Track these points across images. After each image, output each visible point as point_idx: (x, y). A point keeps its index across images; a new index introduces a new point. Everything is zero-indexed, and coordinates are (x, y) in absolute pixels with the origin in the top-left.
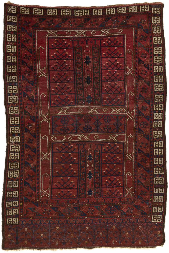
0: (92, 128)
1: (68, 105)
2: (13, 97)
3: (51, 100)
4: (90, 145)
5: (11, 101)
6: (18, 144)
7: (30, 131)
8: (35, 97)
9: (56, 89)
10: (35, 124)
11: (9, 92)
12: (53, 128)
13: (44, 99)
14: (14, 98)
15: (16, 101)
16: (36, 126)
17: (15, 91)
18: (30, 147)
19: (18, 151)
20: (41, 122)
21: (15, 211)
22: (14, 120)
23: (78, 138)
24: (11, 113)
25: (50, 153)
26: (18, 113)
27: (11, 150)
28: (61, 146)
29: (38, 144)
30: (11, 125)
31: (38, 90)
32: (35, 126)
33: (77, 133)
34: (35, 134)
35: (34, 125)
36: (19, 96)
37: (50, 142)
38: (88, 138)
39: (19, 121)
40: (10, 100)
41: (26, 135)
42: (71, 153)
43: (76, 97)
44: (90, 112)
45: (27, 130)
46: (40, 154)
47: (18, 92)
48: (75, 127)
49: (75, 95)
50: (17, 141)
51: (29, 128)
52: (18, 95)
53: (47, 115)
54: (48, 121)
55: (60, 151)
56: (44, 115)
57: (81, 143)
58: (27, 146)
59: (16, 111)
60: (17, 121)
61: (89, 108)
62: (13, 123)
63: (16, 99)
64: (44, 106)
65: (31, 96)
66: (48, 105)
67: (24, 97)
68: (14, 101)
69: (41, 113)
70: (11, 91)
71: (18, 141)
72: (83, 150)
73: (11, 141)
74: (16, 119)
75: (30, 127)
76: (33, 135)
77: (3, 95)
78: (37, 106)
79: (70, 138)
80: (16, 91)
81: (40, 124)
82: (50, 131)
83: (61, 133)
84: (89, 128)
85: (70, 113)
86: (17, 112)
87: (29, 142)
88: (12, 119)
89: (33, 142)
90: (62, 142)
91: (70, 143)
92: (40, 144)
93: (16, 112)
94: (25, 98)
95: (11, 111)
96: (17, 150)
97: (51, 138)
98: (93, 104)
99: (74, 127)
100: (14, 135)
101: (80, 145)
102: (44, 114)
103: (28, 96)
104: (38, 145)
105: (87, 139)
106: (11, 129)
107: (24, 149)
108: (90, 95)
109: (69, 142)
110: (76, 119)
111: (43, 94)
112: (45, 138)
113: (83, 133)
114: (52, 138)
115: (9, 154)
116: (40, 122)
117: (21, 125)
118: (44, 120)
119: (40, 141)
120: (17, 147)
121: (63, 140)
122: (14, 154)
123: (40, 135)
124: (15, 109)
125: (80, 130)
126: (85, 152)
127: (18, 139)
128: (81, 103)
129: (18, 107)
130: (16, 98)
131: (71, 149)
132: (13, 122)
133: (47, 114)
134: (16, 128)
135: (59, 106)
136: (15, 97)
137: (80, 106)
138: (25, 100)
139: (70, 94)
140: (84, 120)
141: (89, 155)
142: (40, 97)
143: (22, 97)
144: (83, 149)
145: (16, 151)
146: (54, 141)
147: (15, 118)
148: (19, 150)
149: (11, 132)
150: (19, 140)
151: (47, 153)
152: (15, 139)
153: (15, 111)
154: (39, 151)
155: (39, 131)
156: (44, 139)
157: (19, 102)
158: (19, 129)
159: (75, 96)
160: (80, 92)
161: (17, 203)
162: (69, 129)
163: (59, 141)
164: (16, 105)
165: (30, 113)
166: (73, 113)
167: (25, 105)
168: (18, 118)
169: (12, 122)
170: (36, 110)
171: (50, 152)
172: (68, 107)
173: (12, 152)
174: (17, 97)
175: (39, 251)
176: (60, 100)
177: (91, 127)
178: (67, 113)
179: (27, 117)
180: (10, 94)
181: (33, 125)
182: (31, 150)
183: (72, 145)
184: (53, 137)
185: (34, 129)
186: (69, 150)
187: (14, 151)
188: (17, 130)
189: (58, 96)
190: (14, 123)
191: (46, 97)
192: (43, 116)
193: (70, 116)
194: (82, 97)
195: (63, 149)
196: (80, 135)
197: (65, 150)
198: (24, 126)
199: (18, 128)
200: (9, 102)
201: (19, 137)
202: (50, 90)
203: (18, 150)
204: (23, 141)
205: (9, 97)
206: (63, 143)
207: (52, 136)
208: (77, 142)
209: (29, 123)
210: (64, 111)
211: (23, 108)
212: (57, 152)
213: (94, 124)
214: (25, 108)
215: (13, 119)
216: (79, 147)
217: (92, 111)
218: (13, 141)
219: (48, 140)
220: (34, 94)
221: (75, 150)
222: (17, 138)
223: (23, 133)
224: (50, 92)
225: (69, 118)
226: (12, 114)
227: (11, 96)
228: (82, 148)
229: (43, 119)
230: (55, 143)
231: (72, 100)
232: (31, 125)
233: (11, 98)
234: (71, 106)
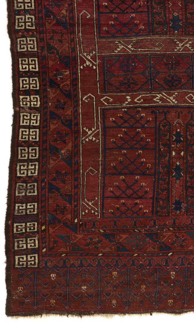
0: (183, 80)
1: (134, 34)
2: (25, 17)
3: (101, 24)
4: (177, 113)
5: (22, 25)
6: (37, 110)
7: (59, 85)
8: (70, 19)
9: (110, 3)
10: (70, 71)
11: (17, 7)
12: (104, 79)
13: (87, 23)
14: (27, 20)
15: (30, 25)
16: (72, 75)
17: (28, 6)
18: (60, 118)
19: (37, 125)
20: (82, 67)
21: (31, 242)
22: (27, 63)
23: (155, 99)
24: (21, 48)
25: (100, 129)
26: (36, 49)
27: (23, 122)
28: (121, 115)
29: (77, 111)
30: (21, 73)
31: (76, 5)
32: (69, 75)
33: (151, 89)
34: (70, 91)
35: (68, 73)
36: (37, 15)
37: (99, 107)
38: (174, 100)
39: (39, 65)
40: (18, 25)
41: (51, 93)
42: (140, 130)
43: (150, 18)
44: (178, 48)
45: (54, 84)
46: (80, 131)
47: (35, 8)
48: (149, 78)
49: (148, 14)
50: (34, 105)
51: (57, 79)
52: (35, 13)
53: (92, 53)
54: (96, 67)
55: (119, 124)
56: (87, 55)
57: (161, 110)
58: (53, 116)
59: (32, 46)
60: (34, 66)
61: (176, 40)
62: (25, 70)
63: (31, 22)
64: (86, 36)
65: (61, 16)
66: (96, 34)
67: (47, 18)
68: (27, 25)
69: (80, 50)
70: (21, 7)
71: (37, 105)
72: (165, 123)
73: (22, 106)
74: (32, 61)
75: (59, 78)
76: (66, 93)
77: (5, 13)
78: (72, 36)
79: (139, 100)
80: (31, 6)
81: (79, 72)
82: (98, 86)
83: (122, 89)
84: (177, 80)
85: (139, 50)
86: (34, 48)
87: (58, 107)
88: (23, 62)
89: (65, 106)
90: (124, 108)
91: (138, 109)
92: (80, 111)
93: (31, 48)
94: (49, 21)
95: (21, 45)
96: (34, 123)
97: (102, 100)
98: (183, 33)
99: (147, 78)
100: (28, 92)
101: (158, 114)
102: (86, 52)
103: (55, 16)
104: (76, 114)
105: (172, 101)
106: (23, 81)
107: (48, 121)
108: (177, 14)
109: (136, 107)
110: (150, 61)
111: (84, 12)
112: (89, 99)
113: (165, 89)
114: (104, 100)
115: (19, 130)
116: (80, 68)
117: (41, 74)
118: (88, 63)
119: (81, 106)
120: (34, 117)
121: (124, 104)
122: (27, 130)
123: (80, 94)
124: (29, 42)
125: (159, 84)
126: (168, 128)
127: (37, 101)
128: (160, 31)
129: (35, 39)
130: (30, 20)
131: (140, 122)
132: (26, 68)
133: (94, 53)
134: (31, 79)
135: (117, 37)
136: (28, 18)
137: (157, 37)
138: (50, 23)
139: (138, 12)
140: (166, 64)
141: (177, 132)
142: (78, 19)
143: (44, 17)
144: (165, 121)
145: (31, 124)
146: (107, 106)
147: (30, 59)
148: (38, 122)
149: (21, 86)
150: (39, 103)
151: (93, 129)
152: (31, 101)
153: (29, 46)
154: (77, 124)
155: (77, 85)
156: (87, 101)
157: (38, 28)
158: (38, 82)
159: (148, 17)
160: (157, 9)
161: (36, 226)
162: (137, 82)
163: (118, 105)
164: (31, 33)
165: (60, 51)
166: (145, 51)
167: (49, 33)
168: (36, 59)
169: (24, 67)
170: (71, 45)
171: (100, 127)
172: (134, 39)
173: (24, 127)
174: (33, 17)
175: (80, 317)
176: (118, 25)
177: (179, 78)
178: (132, 51)
179: (54, 58)
180: (19, 12)
181: (65, 74)
182: (61, 123)
183: (143, 113)
184: (104, 98)
185: (68, 83)
186: (136, 123)
187: (28, 124)
188: (33, 83)
189: (115, 16)
190: (27, 70)
191: (91, 19)
192: (84, 56)
193: (139, 56)
194: (161, 20)
195: (126, 122)
196: (159, 94)
197: (128, 123)
198: (47, 75)
199: (36, 80)
200: (16, 28)
201: (38, 96)
202: (98, 3)
203: (36, 123)
204: (45, 105)
205: (17, 17)
206: (126, 110)
207: (104, 96)
208: (152, 107)
209: (57, 70)
210: (127, 47)
211: (45, 39)
212: (113, 127)
213: (185, 72)
214: (49, 39)
215: (25, 61)
216: (156, 118)
217: (182, 46)
218: (25, 105)
219: (94, 102)
220: (66, 11)
221: (148, 124)
222: (34, 99)
223: (45, 90)
224: (98, 9)
225: (136, 60)
226: (23, 51)
227: (20, 17)
228: (163, 120)
229: (85, 62)
230: (110, 109)
231: (143, 25)
232: (61, 74)
233: (22, 19)
234: (140, 36)
